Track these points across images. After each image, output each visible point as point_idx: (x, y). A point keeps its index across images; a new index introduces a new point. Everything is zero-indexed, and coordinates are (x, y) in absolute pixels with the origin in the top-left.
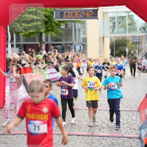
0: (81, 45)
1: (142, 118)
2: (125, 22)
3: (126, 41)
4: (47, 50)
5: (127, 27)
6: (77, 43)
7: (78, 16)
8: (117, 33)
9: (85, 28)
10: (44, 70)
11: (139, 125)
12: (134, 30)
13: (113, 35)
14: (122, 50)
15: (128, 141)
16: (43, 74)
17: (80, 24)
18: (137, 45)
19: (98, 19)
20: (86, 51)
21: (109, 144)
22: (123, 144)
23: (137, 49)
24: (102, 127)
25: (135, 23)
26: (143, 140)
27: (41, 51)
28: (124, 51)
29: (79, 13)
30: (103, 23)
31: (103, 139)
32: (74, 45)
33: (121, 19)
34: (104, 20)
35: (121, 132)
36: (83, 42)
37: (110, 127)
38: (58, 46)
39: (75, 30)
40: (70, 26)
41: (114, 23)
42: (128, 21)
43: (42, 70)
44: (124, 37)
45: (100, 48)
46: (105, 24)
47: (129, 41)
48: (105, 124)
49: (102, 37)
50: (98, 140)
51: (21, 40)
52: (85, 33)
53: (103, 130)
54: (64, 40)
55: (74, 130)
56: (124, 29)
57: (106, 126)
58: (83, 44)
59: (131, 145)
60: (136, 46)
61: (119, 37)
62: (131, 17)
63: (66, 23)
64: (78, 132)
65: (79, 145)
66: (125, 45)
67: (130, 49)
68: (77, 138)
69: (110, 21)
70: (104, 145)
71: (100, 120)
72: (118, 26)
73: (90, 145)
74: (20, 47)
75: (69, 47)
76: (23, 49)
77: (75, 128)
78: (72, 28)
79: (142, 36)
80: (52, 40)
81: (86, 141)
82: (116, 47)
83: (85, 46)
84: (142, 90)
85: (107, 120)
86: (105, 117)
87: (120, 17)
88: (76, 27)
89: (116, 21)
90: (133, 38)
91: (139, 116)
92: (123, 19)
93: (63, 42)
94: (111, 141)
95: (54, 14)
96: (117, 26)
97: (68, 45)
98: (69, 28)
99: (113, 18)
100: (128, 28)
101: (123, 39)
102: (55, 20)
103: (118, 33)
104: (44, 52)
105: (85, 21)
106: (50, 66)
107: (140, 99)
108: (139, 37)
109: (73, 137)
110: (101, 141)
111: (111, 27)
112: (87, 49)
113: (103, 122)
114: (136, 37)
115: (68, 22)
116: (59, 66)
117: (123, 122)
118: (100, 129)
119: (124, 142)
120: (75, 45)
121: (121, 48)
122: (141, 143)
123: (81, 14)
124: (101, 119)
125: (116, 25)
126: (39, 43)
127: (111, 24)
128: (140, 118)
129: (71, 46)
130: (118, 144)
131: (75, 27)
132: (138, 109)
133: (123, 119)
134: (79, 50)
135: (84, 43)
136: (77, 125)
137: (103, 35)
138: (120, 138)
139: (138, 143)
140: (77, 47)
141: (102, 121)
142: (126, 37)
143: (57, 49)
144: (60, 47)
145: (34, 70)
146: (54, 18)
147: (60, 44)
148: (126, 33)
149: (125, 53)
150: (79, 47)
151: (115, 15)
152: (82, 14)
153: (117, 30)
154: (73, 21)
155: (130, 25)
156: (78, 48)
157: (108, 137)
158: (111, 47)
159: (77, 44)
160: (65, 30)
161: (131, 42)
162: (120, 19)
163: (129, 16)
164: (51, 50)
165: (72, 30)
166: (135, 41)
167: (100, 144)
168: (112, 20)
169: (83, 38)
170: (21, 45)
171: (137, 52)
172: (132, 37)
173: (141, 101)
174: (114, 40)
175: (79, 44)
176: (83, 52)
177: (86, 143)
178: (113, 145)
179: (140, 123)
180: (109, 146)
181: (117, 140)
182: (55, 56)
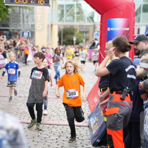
0: (29, 31)
1: (91, 107)
2: (73, 10)
3: (74, 29)
5: (75, 15)
8: (65, 21)
11: (88, 114)
12: (82, 19)
13: (61, 23)
15: (77, 129)
18: (85, 34)
21: (59, 132)
23: (84, 38)
24: (51, 115)
25: (82, 12)
26: (92, 128)
28: (71, 39)
30: (52, 10)
31: (53, 127)
32: (21, 31)
33: (70, 7)
34: (53, 7)
37: (60, 116)
38: (5, 32)
41: (63, 11)
42: (76, 10)
44: (71, 26)
45: (48, 35)
46: (54, 11)
47: (77, 30)
48: (55, 112)
49: (50, 24)
50: (48, 128)
53: (53, 118)
55: (24, 118)
56: (72, 18)
57: (56, 114)
60: (83, 35)
61: (67, 25)
62: (79, 6)
64: (28, 120)
65: (29, 133)
66: (72, 34)
67: (78, 38)
69: (59, 8)
70: (54, 133)
71: (50, 109)
77: (25, 116)
79: (90, 26)
82: (64, 35)
83: (33, 33)
84: (90, 79)
85: (57, 108)
86: (55, 105)
87: (68, 6)
90: (81, 27)
91: (88, 105)
94: (61, 129)
96: (66, 14)
99: (61, 6)
100: (77, 17)
101: (71, 28)
102: (5, 5)
103: (67, 21)
107: (88, 88)
108: (86, 26)
110: (51, 129)
111: (59, 15)
113: (53, 111)
114: (84, 26)
116: (6, 52)
118: (50, 117)
121: (69, 37)
122: (90, 132)
124: (51, 107)
125: (65, 12)
127: (59, 12)
128: (89, 107)
129: (19, 32)
130: (68, 132)
132: (87, 98)
134: (27, 37)
136: (26, 113)
139: (87, 131)
141: (52, 109)
142: (73, 26)
144: (7, 33)
146: (4, 2)
147: (7, 30)
148: (74, 21)
149: (73, 41)
153: (66, 19)
154: (23, 7)
155: (78, 13)
156: (26, 34)
157: (58, 125)
158: (59, 35)
163: (77, 4)
166: (83, 30)
167: (51, 132)
168: (60, 8)
171: (84, 41)
172: (80, 26)
173: (90, 91)
174: (62, 28)
177: (36, 131)
178: (63, 134)
179: (89, 111)
180: (59, 134)
181: (67, 128)
182: (3, 42)
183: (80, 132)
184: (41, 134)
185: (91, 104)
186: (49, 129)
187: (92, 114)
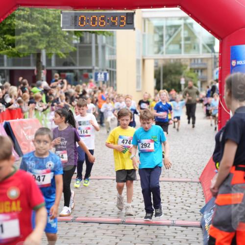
0: (106, 72)
1: (206, 194)
2: (179, 34)
3: (181, 66)
4: (49, 80)
5: (183, 43)
6: (100, 69)
7: (102, 23)
8: (166, 53)
9: (113, 44)
10: (44, 113)
11: (200, 206)
12: (195, 48)
13: (159, 56)
14: (174, 80)
15: (182, 231)
16: (43, 119)
17: (104, 37)
18: (199, 73)
19: (134, 29)
20: (115, 82)
21: (152, 237)
22: (174, 237)
23: (198, 80)
24: (139, 209)
25: (195, 37)
26: (207, 230)
27: (38, 82)
28: (177, 83)
29: (102, 19)
30: (144, 36)
31: (141, 228)
32: (94, 72)
33: (173, 30)
34: (145, 31)
35: (171, 216)
36: (110, 67)
38: (68, 74)
39: (97, 48)
40: (87, 40)
41: (162, 36)
42: (184, 34)
43: (40, 114)
44: (177, 59)
45: (138, 77)
46: (147, 37)
47: (186, 66)
49: (141, 59)
50: (133, 230)
51: (5, 63)
52: (113, 52)
53: (141, 214)
54: (78, 64)
55: (93, 215)
56: (177, 47)
58: (110, 71)
59: (187, 238)
60: (197, 75)
61: (170, 59)
62: (190, 26)
63: (82, 35)
64: (100, 217)
65: (102, 239)
66: (179, 73)
67: (188, 79)
68: (98, 228)
69: (155, 32)
70: (143, 239)
71: (137, 198)
72: (168, 41)
73: (120, 238)
74: (3, 74)
75: (86, 76)
76: (8, 78)
77: (95, 211)
78: (91, 43)
79: (208, 59)
80: (57, 64)
81: (113, 233)
82: (165, 75)
83: (113, 74)
84: (207, 147)
87: (171, 27)
88: (99, 41)
89: (165, 32)
90: (193, 61)
91: (201, 190)
92: (176, 30)
93: (77, 68)
94: (154, 232)
95: (60, 20)
96: (166, 42)
97: (85, 73)
98: (87, 43)
99: (160, 28)
100: (185, 44)
101: (176, 63)
102: (63, 30)
103: (168, 52)
104: (45, 84)
105: (113, 32)
106: (54, 107)
107: (203, 162)
108: (202, 59)
109: (92, 226)
110: (138, 232)
111: (156, 42)
112: (116, 79)
113: (142, 201)
114: (198, 59)
115: (84, 33)
116: (69, 106)
117: (175, 200)
118: (136, 212)
119: (176, 233)
120: (97, 72)
121: (173, 78)
122: (204, 236)
123: (106, 20)
124: (139, 196)
125: (165, 39)
126: (35, 68)
127: (157, 38)
128: (203, 194)
129: (90, 74)
130: (165, 237)
131: (96, 43)
132: (200, 179)
133: (175, 196)
134: (103, 80)
135: (111, 69)
137: (143, 56)
138: (170, 227)
139: (198, 234)
140: (99, 75)
141: (141, 199)
142: (180, 59)
143: (66, 78)
144: (70, 76)
145: (27, 114)
146: (61, 26)
147: (71, 71)
148: (181, 53)
149: (180, 85)
150: (103, 75)
151: (163, 23)
152: (108, 20)
153: (167, 49)
154: (93, 32)
155: (187, 39)
156: (101, 77)
157: (149, 225)
158: (157, 76)
159: (101, 71)
160: (80, 47)
161: (189, 68)
162: (171, 29)
163: (185, 24)
164: (56, 81)
165: (90, 47)
166: (196, 66)
167: (137, 236)
168: (157, 31)
169: (110, 61)
170: (6, 71)
171: (199, 84)
172: (191, 59)
173: (205, 166)
174: (161, 64)
175: (103, 70)
176: (109, 83)
177: (112, 235)
178: (157, 239)
179: (203, 201)
180: (150, 240)
181: (165, 230)
182: (62, 90)
183: (186, 236)
184: (121, 240)
185: (206, 189)
186: (135, 231)
187: (207, 205)
